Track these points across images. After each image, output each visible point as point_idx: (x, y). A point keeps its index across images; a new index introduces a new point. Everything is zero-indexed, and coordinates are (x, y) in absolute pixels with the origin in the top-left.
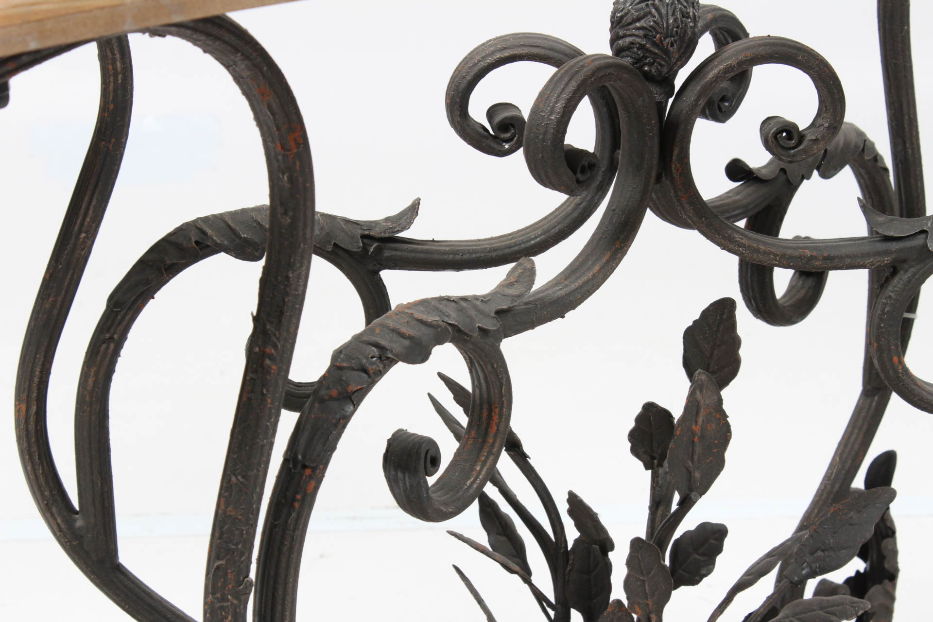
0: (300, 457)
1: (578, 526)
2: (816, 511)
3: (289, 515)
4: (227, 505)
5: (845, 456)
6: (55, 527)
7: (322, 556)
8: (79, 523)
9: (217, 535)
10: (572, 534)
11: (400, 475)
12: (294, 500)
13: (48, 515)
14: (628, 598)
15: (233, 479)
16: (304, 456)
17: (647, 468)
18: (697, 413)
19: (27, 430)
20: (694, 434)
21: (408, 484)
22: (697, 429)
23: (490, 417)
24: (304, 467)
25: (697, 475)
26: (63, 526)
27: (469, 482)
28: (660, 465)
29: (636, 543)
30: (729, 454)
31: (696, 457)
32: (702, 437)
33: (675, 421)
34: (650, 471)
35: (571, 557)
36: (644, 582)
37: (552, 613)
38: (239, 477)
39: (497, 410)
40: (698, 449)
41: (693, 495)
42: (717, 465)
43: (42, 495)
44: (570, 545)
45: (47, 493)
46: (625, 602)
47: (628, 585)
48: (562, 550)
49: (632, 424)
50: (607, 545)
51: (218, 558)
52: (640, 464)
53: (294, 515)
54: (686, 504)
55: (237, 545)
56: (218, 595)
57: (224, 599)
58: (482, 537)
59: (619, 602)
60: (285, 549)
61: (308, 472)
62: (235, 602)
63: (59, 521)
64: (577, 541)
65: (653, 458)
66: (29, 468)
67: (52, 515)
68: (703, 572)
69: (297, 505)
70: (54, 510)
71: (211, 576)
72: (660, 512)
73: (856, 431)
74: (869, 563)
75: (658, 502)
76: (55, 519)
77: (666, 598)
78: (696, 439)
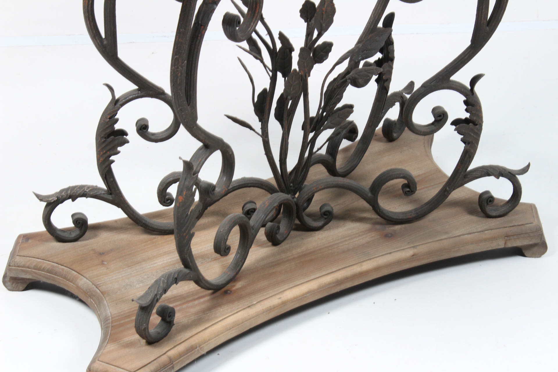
0: (200, 22)
1: (282, 42)
2: (364, 36)
3: (196, 41)
4: (179, 38)
5: (375, 14)
6: (97, 44)
7: (153, 53)
8: (105, 42)
9: (176, 47)
10: (279, 45)
11: (228, 27)
12: (198, 36)
13: (94, 39)
14: (299, 68)
15: (181, 30)
16: (201, 22)
17: (305, 22)
18: (324, 4)
19: (88, 9)
20: (323, 11)
21: (231, 30)
22: (324, 9)
23: (256, 7)
24: (201, 25)
25: (324, 25)
26: (99, 43)
27: (249, 29)
28: (310, 21)
29: (302, 50)
30: (335, 18)
31: (323, 19)
32: (326, 12)
33: (316, 6)
34: (306, 23)
35: (278, 54)
36: (304, 62)
37: (271, 74)
38: (183, 29)
39: (259, 5)
40: (324, 16)
41: (322, 32)
42: (331, 22)
43: (93, 32)
44: (278, 50)
45: (94, 32)
46: (298, 70)
47: (299, 63)
48: (275, 51)
49: (301, 7)
50: (291, 49)
51: (176, 55)
52: (303, 21)
53: (198, 41)
54: (320, 35)
55: (182, 51)
56: (176, 67)
57: (178, 68)
58: (247, 47)
59: (295, 70)
60: (195, 52)
61: (202, 27)
62: (181, 69)
63: (98, 41)
64: (280, 49)
65: (308, 19)
66: (88, 23)
67: (96, 40)
68: (324, 59)
69: (199, 38)
70: (97, 38)
71: (174, 61)
72: (309, 37)
73: (380, 5)
74: (383, 55)
75: (309, 34)
76: (97, 41)
77: (312, 68)
78: (324, 13)
